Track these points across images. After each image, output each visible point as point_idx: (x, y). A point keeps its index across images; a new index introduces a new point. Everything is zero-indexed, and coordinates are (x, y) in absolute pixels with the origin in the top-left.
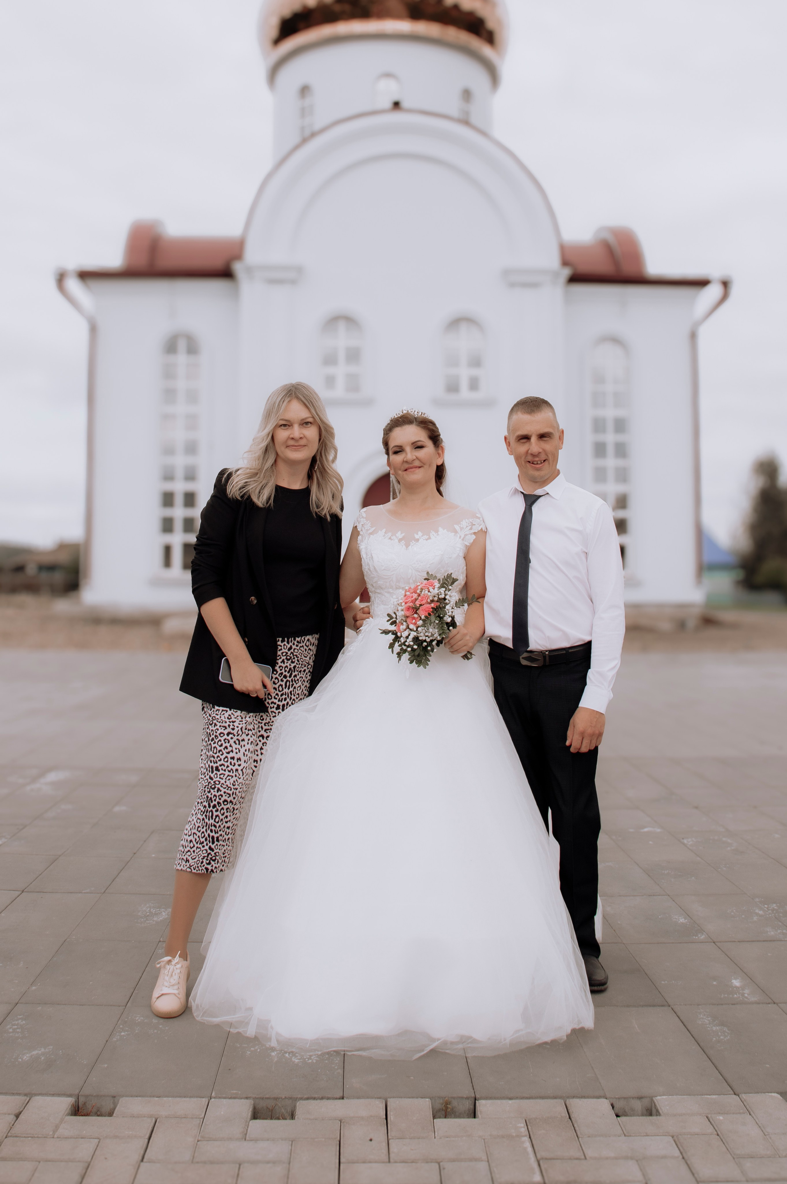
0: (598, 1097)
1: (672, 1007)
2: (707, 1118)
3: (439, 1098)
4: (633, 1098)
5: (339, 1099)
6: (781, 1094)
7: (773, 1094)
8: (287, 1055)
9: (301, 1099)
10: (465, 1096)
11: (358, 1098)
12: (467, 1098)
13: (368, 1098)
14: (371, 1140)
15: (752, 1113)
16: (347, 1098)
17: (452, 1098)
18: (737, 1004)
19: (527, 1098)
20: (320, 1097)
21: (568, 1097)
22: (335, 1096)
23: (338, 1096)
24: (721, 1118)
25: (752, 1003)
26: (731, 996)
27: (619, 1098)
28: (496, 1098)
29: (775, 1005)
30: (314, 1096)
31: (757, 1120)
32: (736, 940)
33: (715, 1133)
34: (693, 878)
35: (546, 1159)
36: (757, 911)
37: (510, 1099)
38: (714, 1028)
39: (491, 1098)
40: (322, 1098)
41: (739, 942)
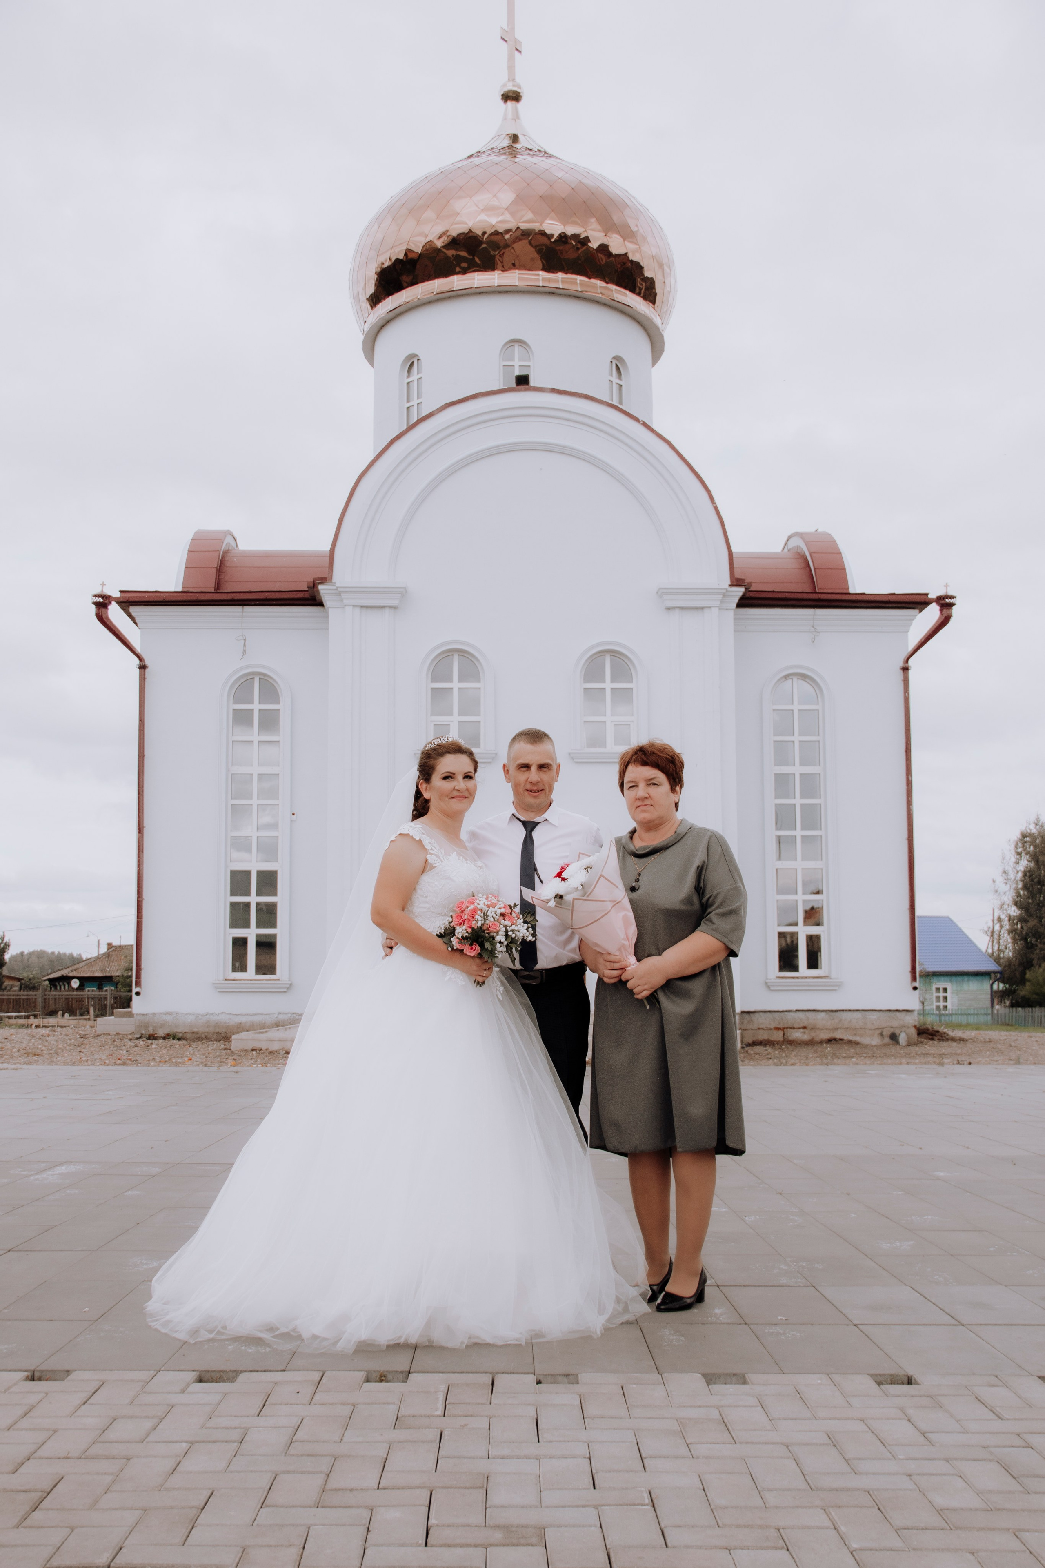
0: (528, 1373)
1: (640, 1324)
2: (622, 1388)
3: (375, 1371)
4: (560, 1375)
5: (281, 1371)
6: (704, 1375)
7: (694, 1374)
8: (243, 1348)
9: (245, 1371)
10: (400, 1370)
11: (298, 1370)
12: (402, 1372)
13: (308, 1370)
14: (298, 1393)
15: (666, 1385)
16: (288, 1371)
17: (387, 1371)
18: (707, 1324)
19: (458, 1373)
20: (263, 1370)
21: (498, 1373)
22: (277, 1369)
23: (279, 1369)
24: (634, 1386)
25: (723, 1324)
26: (705, 1319)
27: (546, 1375)
28: (428, 1372)
29: (747, 1325)
30: (257, 1369)
31: (667, 1388)
32: (741, 1285)
33: (622, 1393)
34: (733, 1244)
35: (453, 1403)
36: (782, 1267)
37: (442, 1373)
38: (671, 1337)
39: (424, 1372)
40: (265, 1371)
41: (744, 1286)
